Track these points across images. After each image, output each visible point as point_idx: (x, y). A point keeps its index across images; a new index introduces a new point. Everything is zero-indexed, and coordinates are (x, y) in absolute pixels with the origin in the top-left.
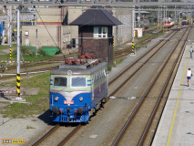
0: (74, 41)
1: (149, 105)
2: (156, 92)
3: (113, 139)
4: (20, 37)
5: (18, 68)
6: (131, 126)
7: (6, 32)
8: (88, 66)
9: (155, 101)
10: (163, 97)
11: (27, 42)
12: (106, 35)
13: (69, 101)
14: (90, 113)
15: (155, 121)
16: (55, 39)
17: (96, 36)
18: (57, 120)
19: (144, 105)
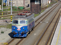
0: (29, 5)
1: (52, 24)
2: (55, 20)
3: (41, 35)
4: (12, 4)
5: (11, 13)
6: (47, 31)
7: (7, 2)
8: (27, 16)
9: (54, 23)
10: (57, 22)
11: (14, 5)
12: (39, 3)
13: (19, 29)
14: (27, 34)
15: (54, 29)
16: (23, 4)
17: (36, 3)
18: (15, 36)
19: (51, 24)
